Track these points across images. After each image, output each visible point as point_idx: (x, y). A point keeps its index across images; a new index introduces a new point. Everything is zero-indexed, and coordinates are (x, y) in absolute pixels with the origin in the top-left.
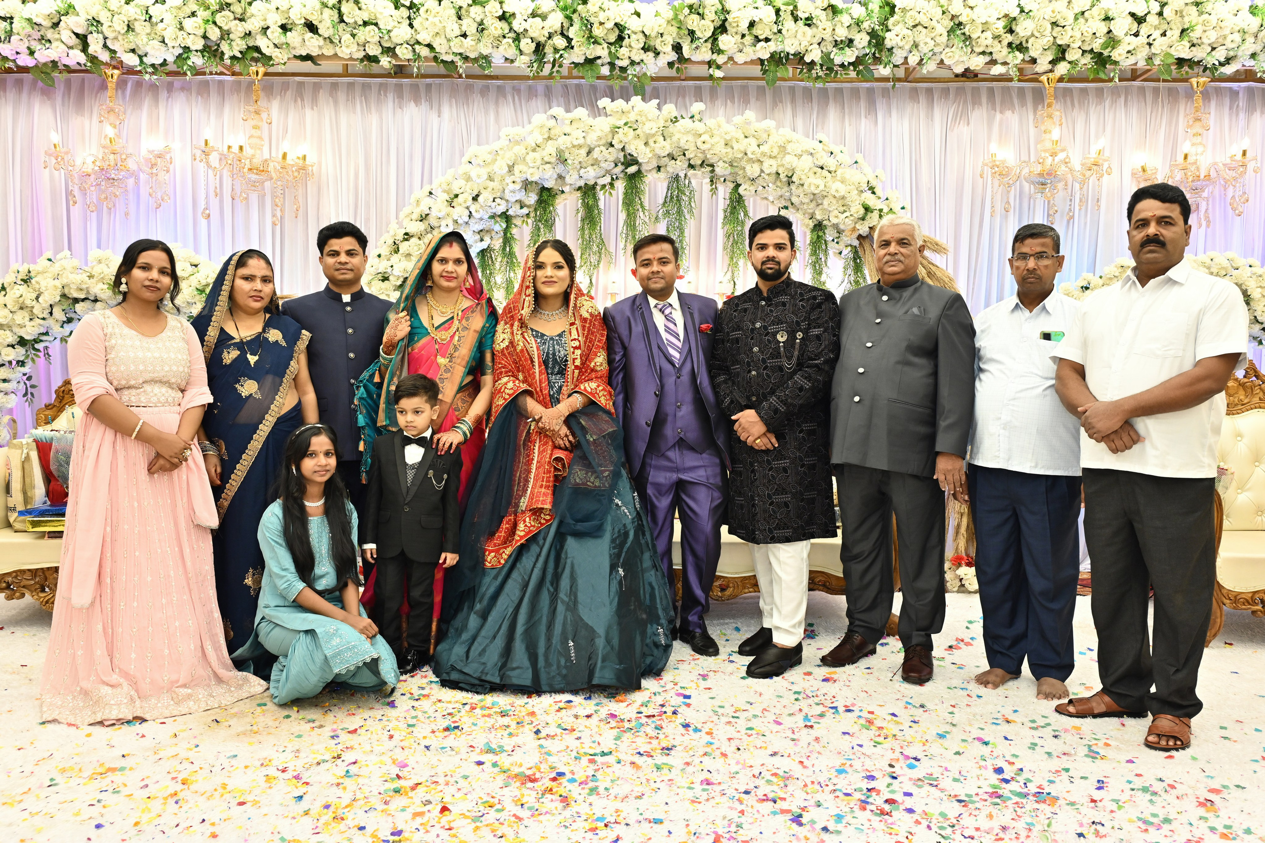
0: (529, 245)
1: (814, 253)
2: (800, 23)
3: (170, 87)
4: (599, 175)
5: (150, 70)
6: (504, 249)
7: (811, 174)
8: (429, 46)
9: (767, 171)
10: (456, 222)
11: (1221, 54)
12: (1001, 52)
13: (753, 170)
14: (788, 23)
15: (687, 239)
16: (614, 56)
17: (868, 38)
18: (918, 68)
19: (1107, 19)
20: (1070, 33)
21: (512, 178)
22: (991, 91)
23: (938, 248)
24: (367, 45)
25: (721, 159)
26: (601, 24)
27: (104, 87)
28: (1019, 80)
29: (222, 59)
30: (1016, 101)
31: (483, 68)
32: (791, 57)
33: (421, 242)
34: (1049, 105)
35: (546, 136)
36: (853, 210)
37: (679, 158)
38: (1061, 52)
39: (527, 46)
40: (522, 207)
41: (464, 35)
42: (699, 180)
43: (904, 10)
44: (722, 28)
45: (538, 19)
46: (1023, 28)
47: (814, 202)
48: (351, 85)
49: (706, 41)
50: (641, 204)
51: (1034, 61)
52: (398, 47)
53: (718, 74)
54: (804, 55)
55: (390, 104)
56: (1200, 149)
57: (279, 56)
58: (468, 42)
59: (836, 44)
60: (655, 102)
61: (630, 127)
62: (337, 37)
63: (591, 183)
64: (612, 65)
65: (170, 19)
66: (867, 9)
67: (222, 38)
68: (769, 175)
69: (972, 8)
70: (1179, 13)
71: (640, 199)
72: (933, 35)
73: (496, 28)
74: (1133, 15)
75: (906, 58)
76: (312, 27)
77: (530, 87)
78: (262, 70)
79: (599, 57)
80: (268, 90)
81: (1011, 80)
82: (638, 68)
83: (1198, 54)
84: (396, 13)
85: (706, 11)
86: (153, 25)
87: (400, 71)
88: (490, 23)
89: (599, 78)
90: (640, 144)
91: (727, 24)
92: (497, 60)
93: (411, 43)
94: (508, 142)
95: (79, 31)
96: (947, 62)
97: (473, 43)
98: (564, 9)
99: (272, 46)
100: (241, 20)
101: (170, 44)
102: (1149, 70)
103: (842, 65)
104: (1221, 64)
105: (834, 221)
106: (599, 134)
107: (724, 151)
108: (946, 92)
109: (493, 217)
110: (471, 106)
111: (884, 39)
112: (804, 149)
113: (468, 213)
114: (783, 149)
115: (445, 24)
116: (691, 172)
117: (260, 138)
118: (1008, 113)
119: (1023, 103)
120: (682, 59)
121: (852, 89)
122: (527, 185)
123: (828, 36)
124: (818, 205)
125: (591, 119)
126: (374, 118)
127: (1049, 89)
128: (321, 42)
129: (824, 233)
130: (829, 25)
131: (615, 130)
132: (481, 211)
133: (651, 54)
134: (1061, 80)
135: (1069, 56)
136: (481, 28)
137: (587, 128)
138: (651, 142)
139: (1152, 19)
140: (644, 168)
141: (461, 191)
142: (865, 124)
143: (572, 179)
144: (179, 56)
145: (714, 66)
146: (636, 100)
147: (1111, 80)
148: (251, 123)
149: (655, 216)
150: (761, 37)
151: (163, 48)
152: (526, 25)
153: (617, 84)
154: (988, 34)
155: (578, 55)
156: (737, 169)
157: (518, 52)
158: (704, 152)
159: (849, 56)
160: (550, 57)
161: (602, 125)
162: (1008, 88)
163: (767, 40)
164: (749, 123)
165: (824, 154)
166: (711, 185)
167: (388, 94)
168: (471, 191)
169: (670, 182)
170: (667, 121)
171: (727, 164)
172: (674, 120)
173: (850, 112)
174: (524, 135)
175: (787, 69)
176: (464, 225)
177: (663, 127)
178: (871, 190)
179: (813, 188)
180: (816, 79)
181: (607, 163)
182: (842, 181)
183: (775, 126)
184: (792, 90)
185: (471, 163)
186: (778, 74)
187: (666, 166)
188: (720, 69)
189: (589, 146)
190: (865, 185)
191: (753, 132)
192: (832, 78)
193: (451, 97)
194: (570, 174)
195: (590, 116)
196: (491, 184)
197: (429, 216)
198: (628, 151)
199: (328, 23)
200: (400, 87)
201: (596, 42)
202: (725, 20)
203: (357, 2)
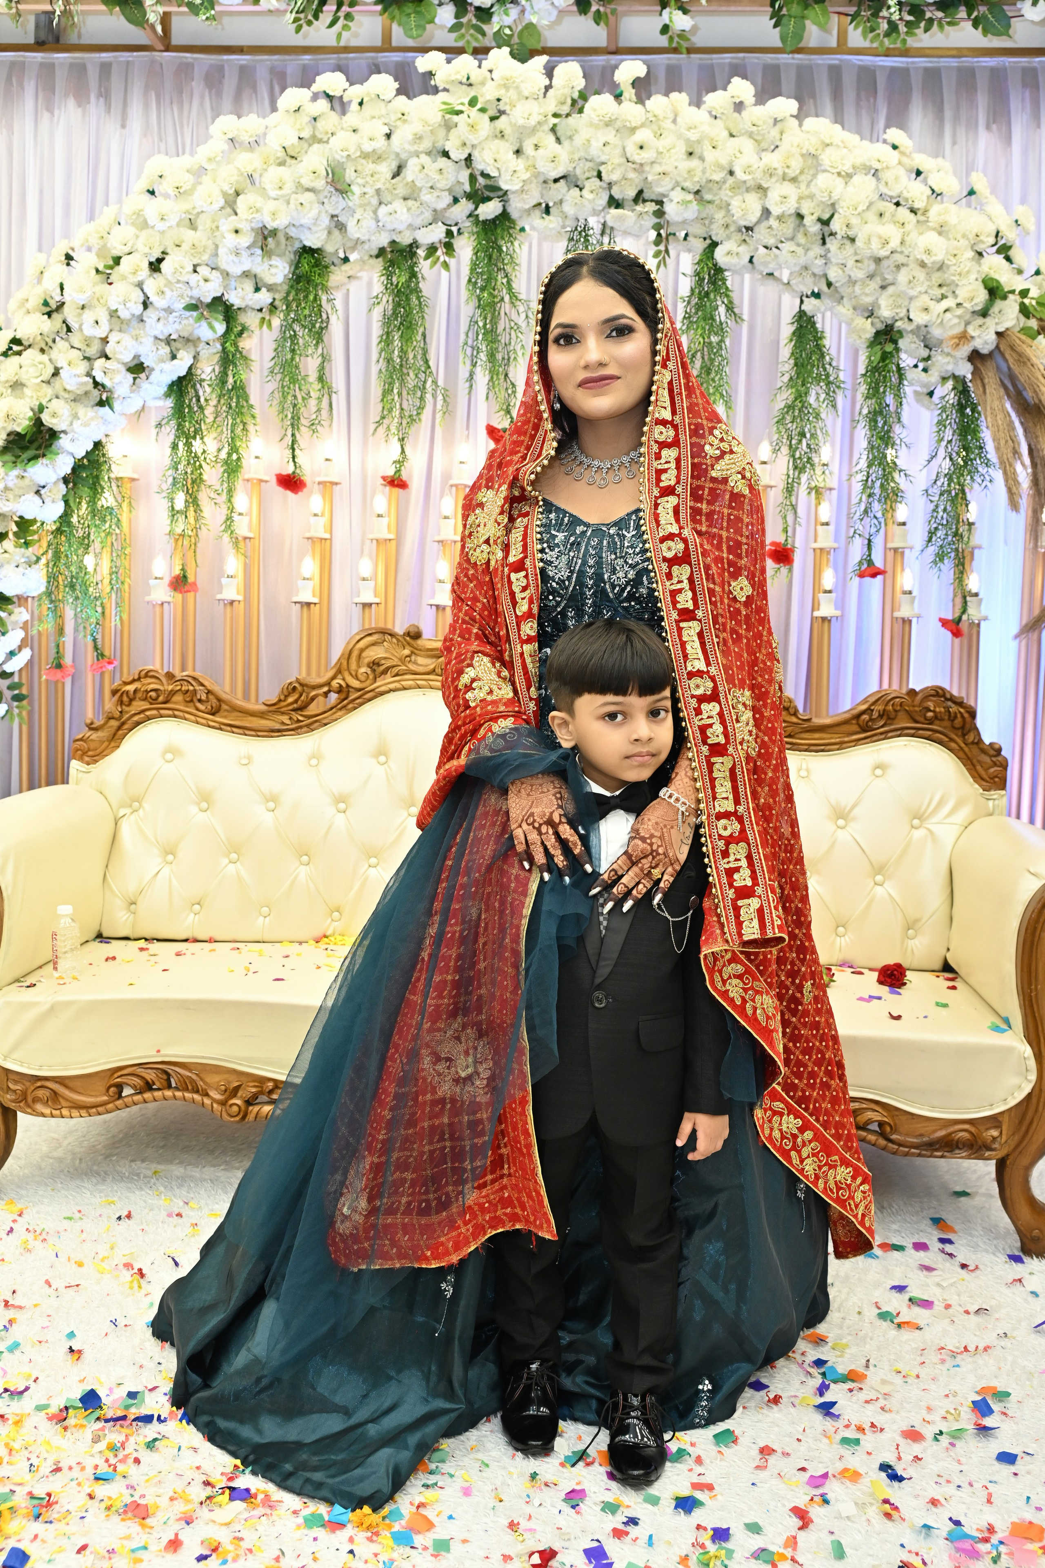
0: (272, 371)
1: (874, 392)
4: (418, 222)
6: (222, 380)
7: (872, 216)
9: (776, 210)
10: (113, 314)
13: (746, 209)
21: (232, 222)
25: (677, 184)
31: (196, 10)
33: (45, 358)
35: (306, 134)
36: (963, 293)
37: (588, 185)
40: (257, 289)
42: (630, 232)
47: (878, 281)
50: (510, 288)
53: (682, 21)
55: (31, 104)
60: (538, 63)
61: (483, 110)
63: (405, 240)
64: (460, 4)
68: (780, 218)
71: (507, 276)
77: (304, 68)
82: (514, 11)
87: (51, 38)
90: (505, 151)
92: (230, 2)
94: (225, 147)
105: (919, 318)
106: (417, 127)
107: (686, 165)
109: (192, 307)
110: (186, 106)
112: (858, 162)
113: (142, 298)
114: (812, 163)
116: (614, 215)
121: (960, 71)
122: (266, 238)
124: (883, 287)
125: (402, 98)
129: (897, 350)
131: (451, 119)
132: (166, 290)
137: (393, 117)
138: (528, 149)
140: (516, 207)
141: (127, 249)
142: (985, 140)
143: (363, 229)
145: (673, 5)
146: (500, 57)
156: (710, 209)
158: (640, 168)
161: (426, 111)
164: (739, 106)
165: (902, 172)
166: (657, 243)
167: (26, 83)
168: (147, 250)
169: (571, 239)
170: (563, 103)
171: (691, 197)
172: (580, 102)
173: (956, 119)
174: (262, 130)
175: (825, 12)
176: (134, 323)
177: (555, 115)
178: (1005, 251)
179: (875, 245)
180: (887, 34)
181: (436, 193)
182: (941, 230)
183: (795, 113)
184: (835, 72)
185: (152, 193)
186: (808, 23)
187: (561, 201)
188: (685, 12)
189: (397, 155)
190: (992, 240)
191: (748, 126)
192: (919, 31)
193: (147, 88)
194: (357, 216)
195: (399, 92)
196: (189, 236)
197: (63, 303)
198: (479, 165)
200: (47, 72)
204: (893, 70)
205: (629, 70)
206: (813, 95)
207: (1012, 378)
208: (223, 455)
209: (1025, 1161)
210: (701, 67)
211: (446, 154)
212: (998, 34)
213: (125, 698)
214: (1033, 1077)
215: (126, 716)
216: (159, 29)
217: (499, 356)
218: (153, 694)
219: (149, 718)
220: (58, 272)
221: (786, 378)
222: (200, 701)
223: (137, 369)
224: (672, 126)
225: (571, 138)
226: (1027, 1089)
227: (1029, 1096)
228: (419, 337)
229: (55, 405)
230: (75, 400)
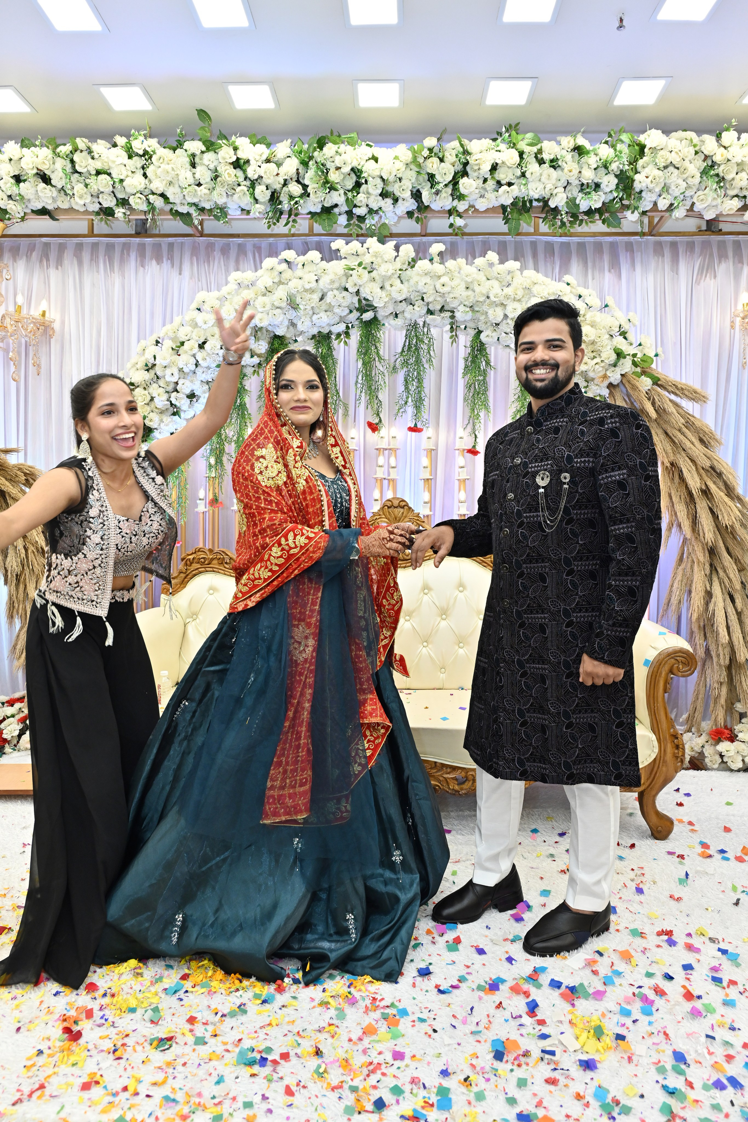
0: (260, 396)
2: (547, 165)
4: (332, 323)
8: (163, 195)
9: (511, 315)
10: (181, 370)
13: (496, 315)
14: (533, 167)
15: (426, 390)
16: (351, 204)
17: (616, 181)
18: (667, 214)
22: (737, 245)
23: (695, 396)
24: (100, 196)
25: (461, 303)
26: (338, 168)
31: (219, 220)
32: (535, 204)
33: (146, 392)
35: (276, 280)
36: (604, 355)
37: (417, 303)
39: (262, 193)
40: (252, 356)
41: (199, 185)
42: (438, 327)
43: (653, 150)
44: (465, 173)
45: (272, 166)
48: (95, 246)
49: (446, 185)
50: (378, 354)
52: (132, 197)
53: (459, 222)
54: (549, 199)
55: (133, 263)
57: (15, 209)
58: (202, 190)
59: (583, 187)
60: (391, 244)
61: (365, 268)
62: (69, 186)
63: (325, 331)
64: (350, 214)
66: (615, 150)
69: (725, 148)
71: (376, 348)
72: (685, 176)
73: (229, 174)
75: (655, 204)
76: (46, 179)
77: (270, 244)
79: (336, 206)
80: (15, 252)
82: (376, 218)
84: (129, 162)
85: (447, 154)
87: (139, 227)
88: (223, 169)
90: (376, 287)
91: (468, 168)
92: (234, 212)
93: (145, 194)
94: (236, 287)
96: (698, 207)
97: (207, 191)
98: (300, 152)
99: (5, 198)
103: (590, 212)
106: (332, 276)
107: (465, 293)
108: (691, 247)
110: (212, 263)
111: (633, 181)
112: (551, 291)
113: (195, 362)
114: (528, 292)
115: (178, 172)
116: (430, 318)
120: (423, 208)
121: (595, 243)
122: (257, 331)
123: (574, 179)
125: (324, 262)
126: (116, 278)
128: (55, 193)
130: (575, 168)
131: (349, 272)
132: (208, 359)
133: (389, 201)
136: (215, 175)
137: (320, 271)
138: (387, 286)
140: (381, 315)
141: (187, 338)
142: (608, 277)
143: (305, 326)
145: (455, 214)
146: (372, 242)
149: (392, 365)
150: (503, 182)
152: (261, 172)
154: (744, 175)
155: (313, 204)
156: (478, 315)
157: (252, 200)
158: (443, 295)
159: (596, 201)
160: (286, 206)
163: (510, 184)
164: (491, 265)
165: (572, 296)
166: (451, 332)
167: (131, 254)
168: (197, 338)
169: (408, 330)
170: (404, 264)
171: (468, 309)
172: (412, 263)
173: (594, 266)
174: (254, 279)
175: (530, 217)
176: (191, 374)
177: (400, 270)
178: (624, 334)
180: (560, 227)
181: (341, 309)
182: (593, 325)
183: (519, 268)
184: (534, 244)
185: (199, 310)
186: (521, 222)
187: (403, 312)
188: (461, 217)
189: (322, 290)
190: (618, 329)
191: (496, 275)
192: (576, 226)
193: (192, 255)
194: (302, 320)
195: (322, 259)
197: (155, 365)
198: (363, 295)
199: (61, 174)
200: (142, 248)
201: (332, 188)
202: (466, 164)
203: (90, 151)
204: (562, 243)
205: (437, 248)
206: (523, 256)
207: (629, 396)
208: (235, 438)
209: (653, 793)
210: (467, 242)
211: (346, 289)
212: (615, 227)
213: (188, 562)
214: (656, 750)
215: (189, 572)
216: (200, 227)
217: (373, 388)
218: (202, 560)
219: (201, 572)
220: (153, 350)
221: (516, 397)
222: (226, 563)
223: (192, 396)
224: (458, 275)
225: (408, 280)
226: (654, 756)
227: (655, 759)
228: (333, 379)
229: (152, 415)
230: (162, 413)
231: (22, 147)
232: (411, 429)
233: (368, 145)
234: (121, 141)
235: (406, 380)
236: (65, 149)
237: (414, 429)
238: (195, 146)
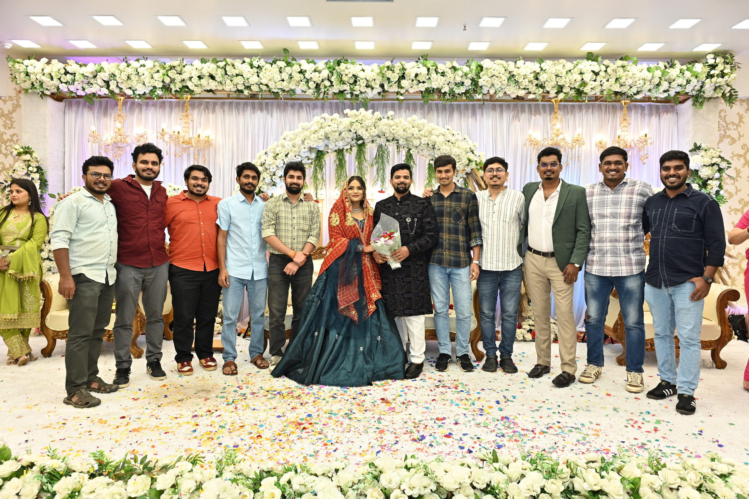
2: (439, 75)
3: (147, 105)
4: (344, 145)
5: (138, 97)
7: (444, 144)
8: (267, 85)
9: (423, 143)
10: (277, 166)
11: (634, 90)
12: (532, 88)
13: (416, 142)
14: (434, 75)
16: (352, 90)
17: (471, 82)
18: (495, 95)
19: (581, 73)
20: (564, 80)
21: (304, 146)
22: (530, 106)
24: (238, 85)
25: (401, 137)
26: (346, 75)
27: (117, 105)
28: (542, 101)
29: (171, 91)
30: (541, 110)
31: (292, 95)
32: (435, 90)
34: (556, 113)
35: (320, 127)
36: (463, 161)
37: (382, 137)
38: (560, 89)
39: (312, 85)
40: (308, 160)
41: (283, 80)
42: (391, 147)
43: (487, 69)
44: (403, 77)
45: (317, 73)
46: (543, 77)
48: (231, 103)
49: (395, 83)
50: (364, 158)
51: (548, 92)
52: (252, 86)
53: (401, 98)
54: (441, 89)
55: (249, 111)
56: (626, 133)
57: (197, 90)
58: (285, 83)
59: (456, 84)
60: (371, 111)
61: (359, 122)
62: (224, 81)
63: (341, 148)
64: (352, 94)
65: (147, 73)
66: (470, 68)
67: (171, 82)
69: (518, 68)
70: (615, 71)
71: (364, 156)
72: (501, 80)
73: (298, 77)
74: (593, 72)
75: (489, 91)
76: (212, 77)
78: (189, 97)
79: (346, 90)
80: (193, 106)
81: (538, 101)
82: (364, 95)
83: (624, 89)
84: (251, 70)
85: (395, 69)
86: (139, 76)
87: (253, 96)
88: (295, 75)
89: (345, 99)
90: (364, 130)
91: (405, 75)
92: (298, 91)
93: (258, 84)
94: (302, 130)
95: (106, 79)
96: (508, 93)
97: (287, 84)
98: (329, 68)
99: (194, 85)
100: (180, 74)
101: (147, 85)
102: (602, 97)
103: (459, 94)
104: (635, 94)
106: (345, 125)
107: (403, 133)
108: (508, 106)
110: (286, 112)
111: (478, 82)
112: (440, 133)
114: (430, 133)
115: (274, 75)
116: (388, 143)
117: (188, 128)
118: (538, 116)
119: (545, 112)
120: (384, 91)
121: (465, 105)
122: (311, 149)
123: (452, 80)
125: (341, 119)
126: (241, 118)
127: (556, 106)
128: (216, 84)
130: (452, 76)
131: (352, 124)
133: (370, 89)
134: (561, 101)
135: (564, 90)
136: (291, 77)
137: (339, 123)
138: (369, 130)
139: (602, 74)
140: (366, 141)
141: (280, 152)
142: (471, 120)
143: (332, 146)
144: (151, 91)
145: (399, 94)
146: (362, 110)
147: (584, 101)
148: (184, 121)
149: (371, 163)
150: (421, 81)
151: (144, 87)
152: (312, 76)
153: (354, 102)
154: (526, 80)
155: (336, 89)
156: (409, 142)
157: (308, 88)
158: (393, 134)
159: (462, 90)
160: (323, 90)
161: (346, 121)
162: (538, 104)
163: (424, 82)
164: (414, 121)
165: (450, 135)
166: (397, 149)
167: (248, 107)
168: (284, 152)
169: (378, 148)
170: (376, 120)
171: (404, 140)
172: (380, 120)
173: (464, 115)
174: (309, 126)
175: (433, 96)
177: (375, 122)
178: (472, 152)
179: (444, 151)
180: (447, 100)
181: (348, 139)
182: (458, 148)
183: (427, 122)
184: (437, 105)
185: (285, 139)
186: (429, 98)
187: (376, 140)
188: (402, 95)
189: (340, 131)
190: (470, 149)
191: (417, 125)
192: (454, 100)
193: (277, 108)
194: (331, 144)
195: (340, 117)
196: (294, 149)
197: (265, 163)
198: (358, 133)
199: (220, 75)
200: (253, 104)
201: (344, 83)
202: (404, 73)
203: (233, 65)
205: (391, 113)
206: (432, 110)
207: (475, 178)
209: (476, 342)
211: (351, 131)
220: (264, 157)
224: (400, 125)
225: (378, 127)
226: (476, 327)
228: (344, 168)
229: (264, 186)
230: (268, 184)
231: (202, 62)
232: (379, 192)
233: (360, 65)
234: (247, 60)
235: (377, 170)
236: (222, 64)
237: (382, 192)
238: (282, 64)
